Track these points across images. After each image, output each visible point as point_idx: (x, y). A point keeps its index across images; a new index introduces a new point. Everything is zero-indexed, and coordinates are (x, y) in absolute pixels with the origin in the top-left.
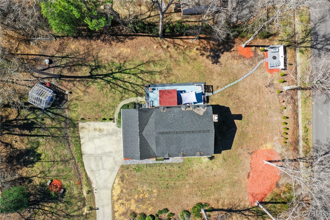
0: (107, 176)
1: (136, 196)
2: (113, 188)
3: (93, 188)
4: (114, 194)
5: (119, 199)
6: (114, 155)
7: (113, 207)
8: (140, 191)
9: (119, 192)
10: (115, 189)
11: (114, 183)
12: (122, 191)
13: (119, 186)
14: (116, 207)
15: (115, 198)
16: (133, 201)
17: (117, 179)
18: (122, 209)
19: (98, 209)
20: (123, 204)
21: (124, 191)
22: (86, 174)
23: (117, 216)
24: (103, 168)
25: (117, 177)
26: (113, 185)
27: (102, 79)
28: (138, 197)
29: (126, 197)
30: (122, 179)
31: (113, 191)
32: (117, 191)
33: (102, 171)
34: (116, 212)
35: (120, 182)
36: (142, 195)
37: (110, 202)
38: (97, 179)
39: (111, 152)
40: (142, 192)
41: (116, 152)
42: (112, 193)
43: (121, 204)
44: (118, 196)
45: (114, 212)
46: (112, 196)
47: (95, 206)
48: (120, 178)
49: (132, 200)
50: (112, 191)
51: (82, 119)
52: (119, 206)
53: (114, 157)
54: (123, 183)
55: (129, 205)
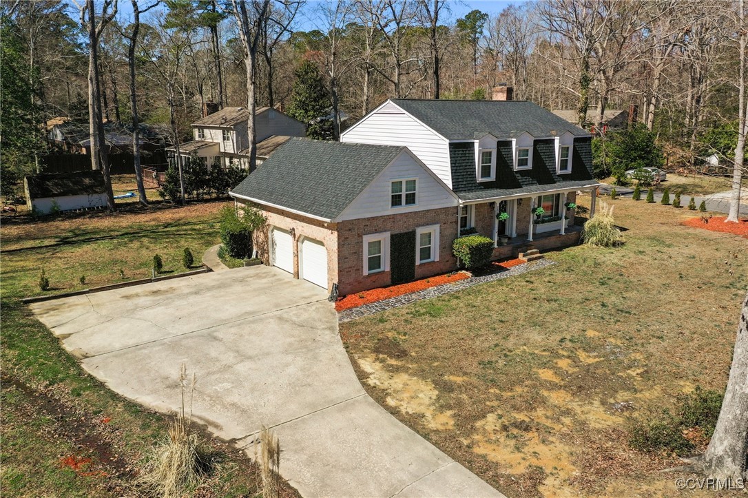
0: (292, 370)
1: (546, 375)
2: (379, 396)
3: (234, 441)
4: (407, 408)
5: (466, 421)
6: (277, 313)
8: (533, 355)
9: (427, 392)
10: (396, 391)
11: (362, 376)
13: (404, 377)
17: (361, 362)
21: (455, 379)
22: (134, 408)
24: (243, 357)
25: (356, 356)
26: (364, 385)
27: (112, 238)
29: (498, 398)
30: (390, 349)
31: (391, 402)
33: (242, 368)
35: (393, 362)
36: (563, 363)
37: (425, 449)
38: (234, 398)
39: (250, 313)
40: (547, 353)
41: (277, 306)
42: (394, 412)
43: (515, 431)
44: (447, 407)
46: (413, 422)
48: (377, 350)
49: (544, 392)
50: (381, 401)
51: (45, 286)
52: (512, 442)
53: (280, 318)
54: (414, 360)
55: (567, 420)
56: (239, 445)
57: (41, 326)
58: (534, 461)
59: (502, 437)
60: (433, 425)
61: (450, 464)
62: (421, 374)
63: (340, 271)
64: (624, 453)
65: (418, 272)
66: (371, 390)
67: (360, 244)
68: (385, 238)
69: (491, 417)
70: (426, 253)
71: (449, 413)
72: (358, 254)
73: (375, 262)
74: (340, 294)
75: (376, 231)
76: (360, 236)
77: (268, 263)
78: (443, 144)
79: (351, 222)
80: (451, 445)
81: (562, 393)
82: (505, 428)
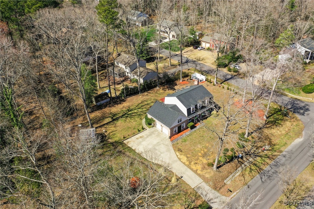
0: (168, 155)
1: (200, 154)
2: (180, 159)
4: (183, 161)
5: (190, 163)
6: (162, 142)
7: (192, 169)
8: (198, 150)
9: (185, 158)
10: (182, 158)
11: (177, 156)
12: (187, 157)
13: (182, 156)
14: (194, 168)
15: (187, 163)
16: (201, 158)
17: (176, 153)
18: (199, 167)
19: (182, 177)
21: (189, 156)
22: (153, 163)
23: (200, 173)
24: (161, 153)
25: (176, 152)
27: (121, 118)
28: (202, 154)
29: (194, 159)
30: (180, 150)
31: (181, 160)
32: (184, 159)
33: (162, 155)
34: (197, 170)
35: (181, 153)
36: (202, 152)
37: (186, 167)
39: (158, 143)
40: (200, 150)
41: (162, 140)
42: (182, 162)
43: (195, 164)
44: (188, 161)
45: (196, 172)
46: (184, 163)
47: (178, 176)
48: (178, 151)
49: (199, 157)
50: (180, 160)
51: (124, 138)
52: (195, 166)
53: (163, 144)
54: (184, 152)
55: (201, 162)
56: (167, 168)
57: (129, 147)
58: (197, 168)
59: (194, 165)
60: (186, 164)
61: (189, 169)
62: (184, 155)
63: (170, 134)
64: (206, 166)
65: (182, 130)
66: (179, 158)
67: (173, 130)
68: (177, 128)
69: (193, 162)
70: (183, 127)
71: (188, 162)
72: (173, 131)
73: (175, 131)
74: (170, 137)
77: (155, 127)
78: (186, 109)
79: (172, 127)
80: (189, 167)
81: (201, 157)
82: (194, 164)
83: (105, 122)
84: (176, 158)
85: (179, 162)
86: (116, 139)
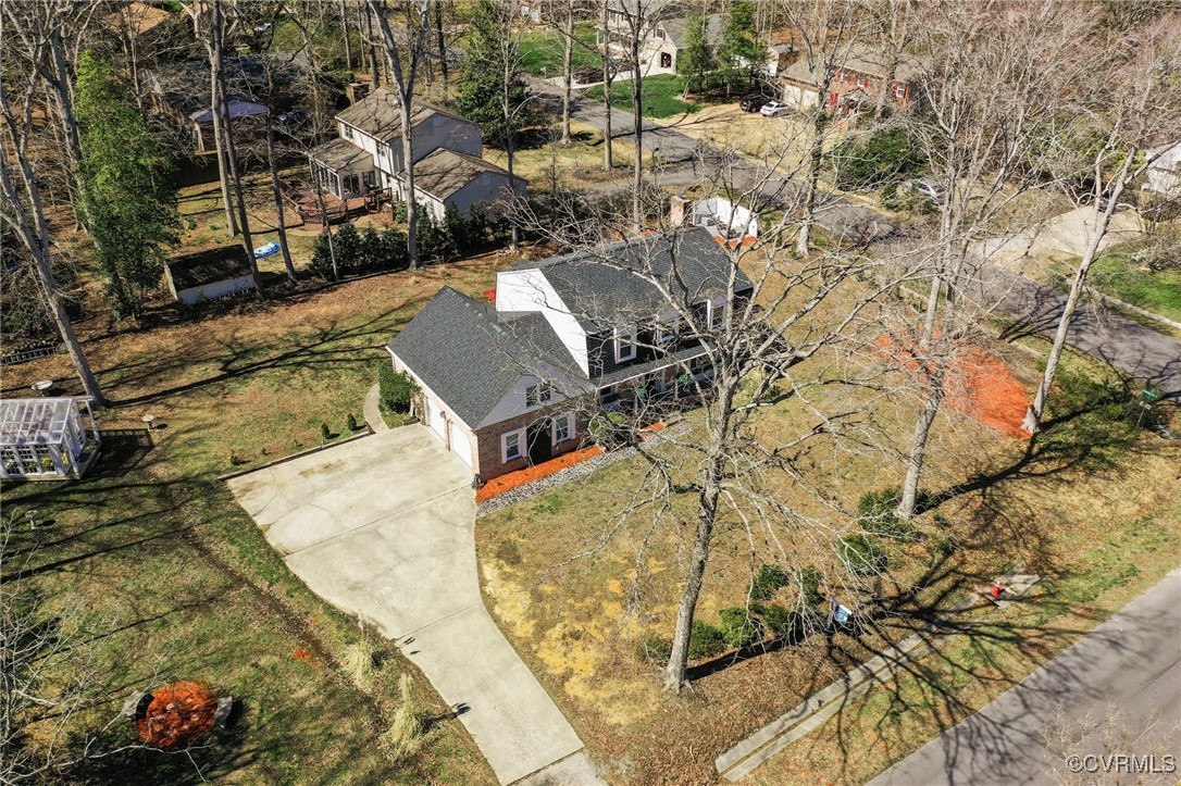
0: (434, 575)
1: (614, 586)
2: (489, 602)
3: (394, 640)
4: (506, 617)
5: (541, 630)
6: (428, 504)
7: (538, 669)
8: (614, 563)
9: (524, 602)
10: (503, 601)
11: (483, 583)
12: (538, 597)
13: (512, 585)
14: (555, 661)
15: (524, 629)
16: (611, 609)
17: (485, 567)
18: (586, 659)
19: (463, 709)
20: (576, 636)
21: (548, 588)
22: (330, 609)
23: (580, 695)
24: (402, 559)
25: (483, 560)
26: (482, 592)
27: (273, 366)
28: (625, 584)
29: (571, 607)
30: (509, 554)
31: (497, 610)
32: (515, 604)
33: (400, 570)
34: (565, 678)
35: (508, 569)
36: (633, 575)
37: (508, 652)
38: (394, 602)
39: (406, 503)
40: (626, 562)
41: (429, 493)
42: (496, 620)
43: (569, 639)
44: (534, 616)
45: (555, 685)
46: (506, 629)
47: (443, 703)
48: (499, 555)
49: (605, 604)
50: (490, 610)
51: (236, 462)
52: (563, 649)
53: (430, 511)
54: (524, 567)
55: (607, 630)
56: (397, 644)
57: (242, 513)
58: (571, 664)
59: (559, 644)
60: (519, 633)
61: (520, 665)
62: (524, 582)
63: (481, 464)
64: (630, 660)
66: (486, 597)
68: (522, 433)
69: (559, 626)
71: (533, 622)
72: (497, 450)
73: (513, 451)
74: (482, 481)
75: (513, 429)
76: (498, 435)
77: (424, 423)
79: (490, 427)
80: (527, 652)
81: (617, 605)
82: (564, 637)
83: (183, 381)
84: (474, 597)
85: (482, 620)
86: (195, 466)
